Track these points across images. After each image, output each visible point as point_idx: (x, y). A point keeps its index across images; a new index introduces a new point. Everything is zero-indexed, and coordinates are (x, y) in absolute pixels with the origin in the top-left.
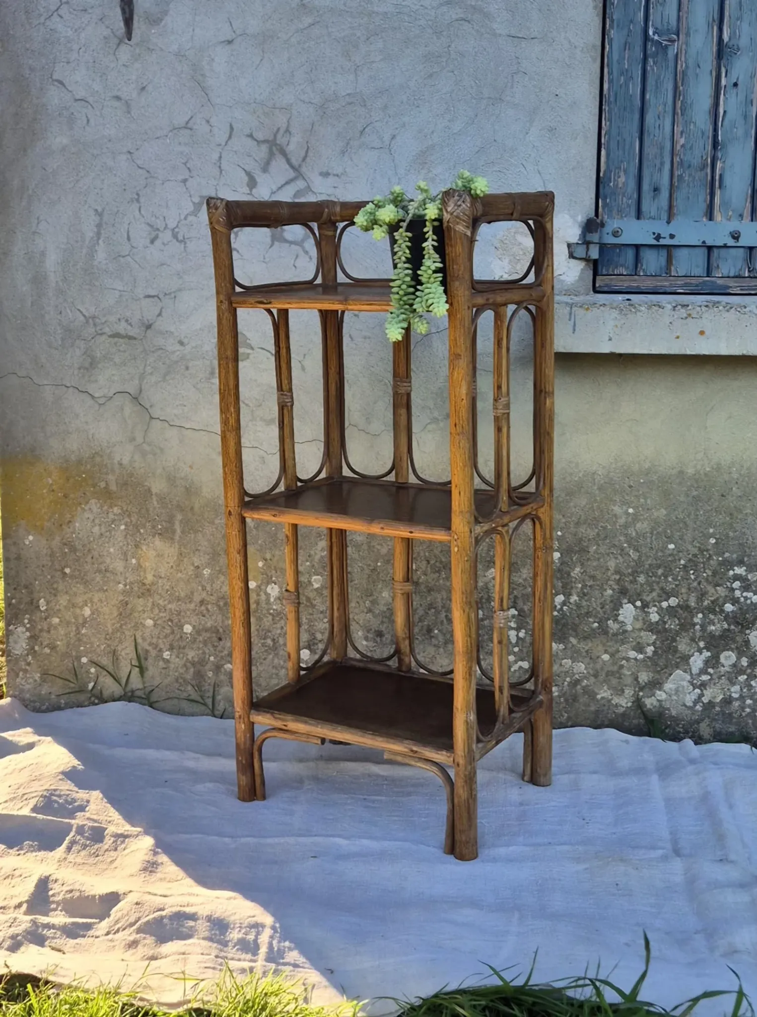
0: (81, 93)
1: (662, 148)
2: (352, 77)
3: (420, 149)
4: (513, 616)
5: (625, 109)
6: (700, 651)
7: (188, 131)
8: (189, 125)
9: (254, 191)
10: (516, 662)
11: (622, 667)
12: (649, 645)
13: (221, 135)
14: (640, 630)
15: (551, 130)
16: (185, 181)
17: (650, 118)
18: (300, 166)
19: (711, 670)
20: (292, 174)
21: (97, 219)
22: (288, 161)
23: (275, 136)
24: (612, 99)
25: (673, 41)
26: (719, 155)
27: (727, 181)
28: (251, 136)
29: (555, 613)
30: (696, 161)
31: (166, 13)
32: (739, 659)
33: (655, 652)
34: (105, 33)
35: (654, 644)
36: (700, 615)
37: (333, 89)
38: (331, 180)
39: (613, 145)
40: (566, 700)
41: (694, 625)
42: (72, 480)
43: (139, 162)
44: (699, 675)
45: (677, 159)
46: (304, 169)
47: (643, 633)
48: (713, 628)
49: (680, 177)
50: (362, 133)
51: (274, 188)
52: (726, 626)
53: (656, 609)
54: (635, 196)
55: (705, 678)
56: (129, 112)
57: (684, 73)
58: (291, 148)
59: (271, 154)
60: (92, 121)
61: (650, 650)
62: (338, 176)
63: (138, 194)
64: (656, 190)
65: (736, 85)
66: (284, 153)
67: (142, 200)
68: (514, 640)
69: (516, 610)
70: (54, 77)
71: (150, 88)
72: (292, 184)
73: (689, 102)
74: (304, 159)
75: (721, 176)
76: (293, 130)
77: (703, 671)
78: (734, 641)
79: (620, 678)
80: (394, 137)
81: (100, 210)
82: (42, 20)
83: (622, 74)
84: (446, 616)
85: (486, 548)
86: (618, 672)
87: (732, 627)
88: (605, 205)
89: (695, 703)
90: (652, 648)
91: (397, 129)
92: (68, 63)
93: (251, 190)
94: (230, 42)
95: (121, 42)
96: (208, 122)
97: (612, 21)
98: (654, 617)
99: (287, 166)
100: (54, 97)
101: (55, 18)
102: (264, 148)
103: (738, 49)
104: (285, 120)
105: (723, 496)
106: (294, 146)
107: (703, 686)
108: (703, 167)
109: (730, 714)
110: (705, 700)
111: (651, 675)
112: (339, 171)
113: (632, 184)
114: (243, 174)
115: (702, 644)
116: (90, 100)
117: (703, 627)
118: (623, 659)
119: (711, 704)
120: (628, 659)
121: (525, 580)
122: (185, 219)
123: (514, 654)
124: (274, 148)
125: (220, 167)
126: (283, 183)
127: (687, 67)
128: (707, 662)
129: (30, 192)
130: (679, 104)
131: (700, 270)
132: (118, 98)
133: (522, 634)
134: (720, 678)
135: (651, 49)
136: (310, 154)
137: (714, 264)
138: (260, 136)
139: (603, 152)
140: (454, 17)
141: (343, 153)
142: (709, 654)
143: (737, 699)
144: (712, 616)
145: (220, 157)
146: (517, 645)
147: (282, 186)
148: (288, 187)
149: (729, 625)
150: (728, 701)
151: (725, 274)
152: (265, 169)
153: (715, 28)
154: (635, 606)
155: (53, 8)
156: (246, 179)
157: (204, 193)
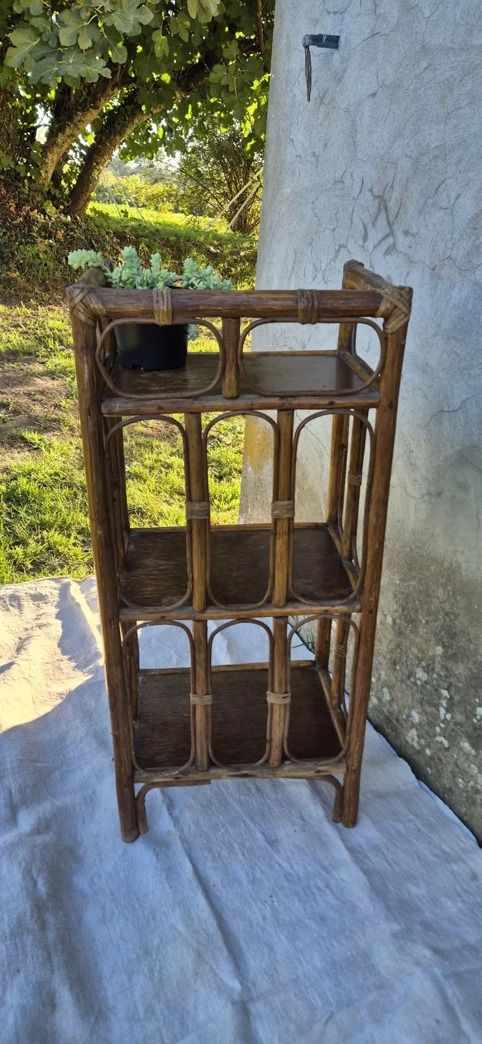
0: (300, 151)
2: (441, 127)
3: (475, 212)
4: (446, 697)
7: (341, 185)
8: (342, 180)
9: (365, 244)
10: (440, 735)
13: (356, 189)
16: (334, 230)
18: (393, 222)
20: (387, 230)
21: (294, 256)
22: (387, 216)
23: (385, 190)
28: (371, 190)
29: (475, 721)
31: (345, 71)
37: (427, 141)
38: (410, 239)
40: (467, 798)
43: (316, 211)
46: (395, 226)
50: (437, 190)
51: (376, 243)
56: (317, 167)
58: (390, 205)
59: (379, 209)
60: (301, 174)
62: (413, 235)
63: (312, 239)
66: (386, 209)
67: (313, 244)
68: (442, 717)
69: (449, 694)
70: (291, 137)
71: (329, 145)
72: (386, 240)
74: (397, 216)
76: (395, 188)
80: (458, 196)
82: (291, 87)
85: (440, 627)
91: (462, 187)
92: (297, 123)
93: (365, 240)
94: (374, 95)
95: (322, 102)
96: (352, 176)
99: (386, 223)
100: (289, 154)
101: (297, 84)
102: (377, 201)
104: (393, 176)
106: (393, 202)
112: (414, 229)
114: (361, 226)
116: (303, 156)
121: (460, 674)
122: (331, 263)
123: (440, 727)
124: (382, 204)
125: (352, 219)
126: (381, 238)
132: (314, 153)
133: (449, 716)
136: (401, 211)
138: (376, 191)
141: (420, 212)
145: (353, 210)
146: (443, 722)
147: (381, 242)
148: (383, 243)
152: (374, 224)
155: (297, 76)
156: (363, 231)
157: (341, 243)
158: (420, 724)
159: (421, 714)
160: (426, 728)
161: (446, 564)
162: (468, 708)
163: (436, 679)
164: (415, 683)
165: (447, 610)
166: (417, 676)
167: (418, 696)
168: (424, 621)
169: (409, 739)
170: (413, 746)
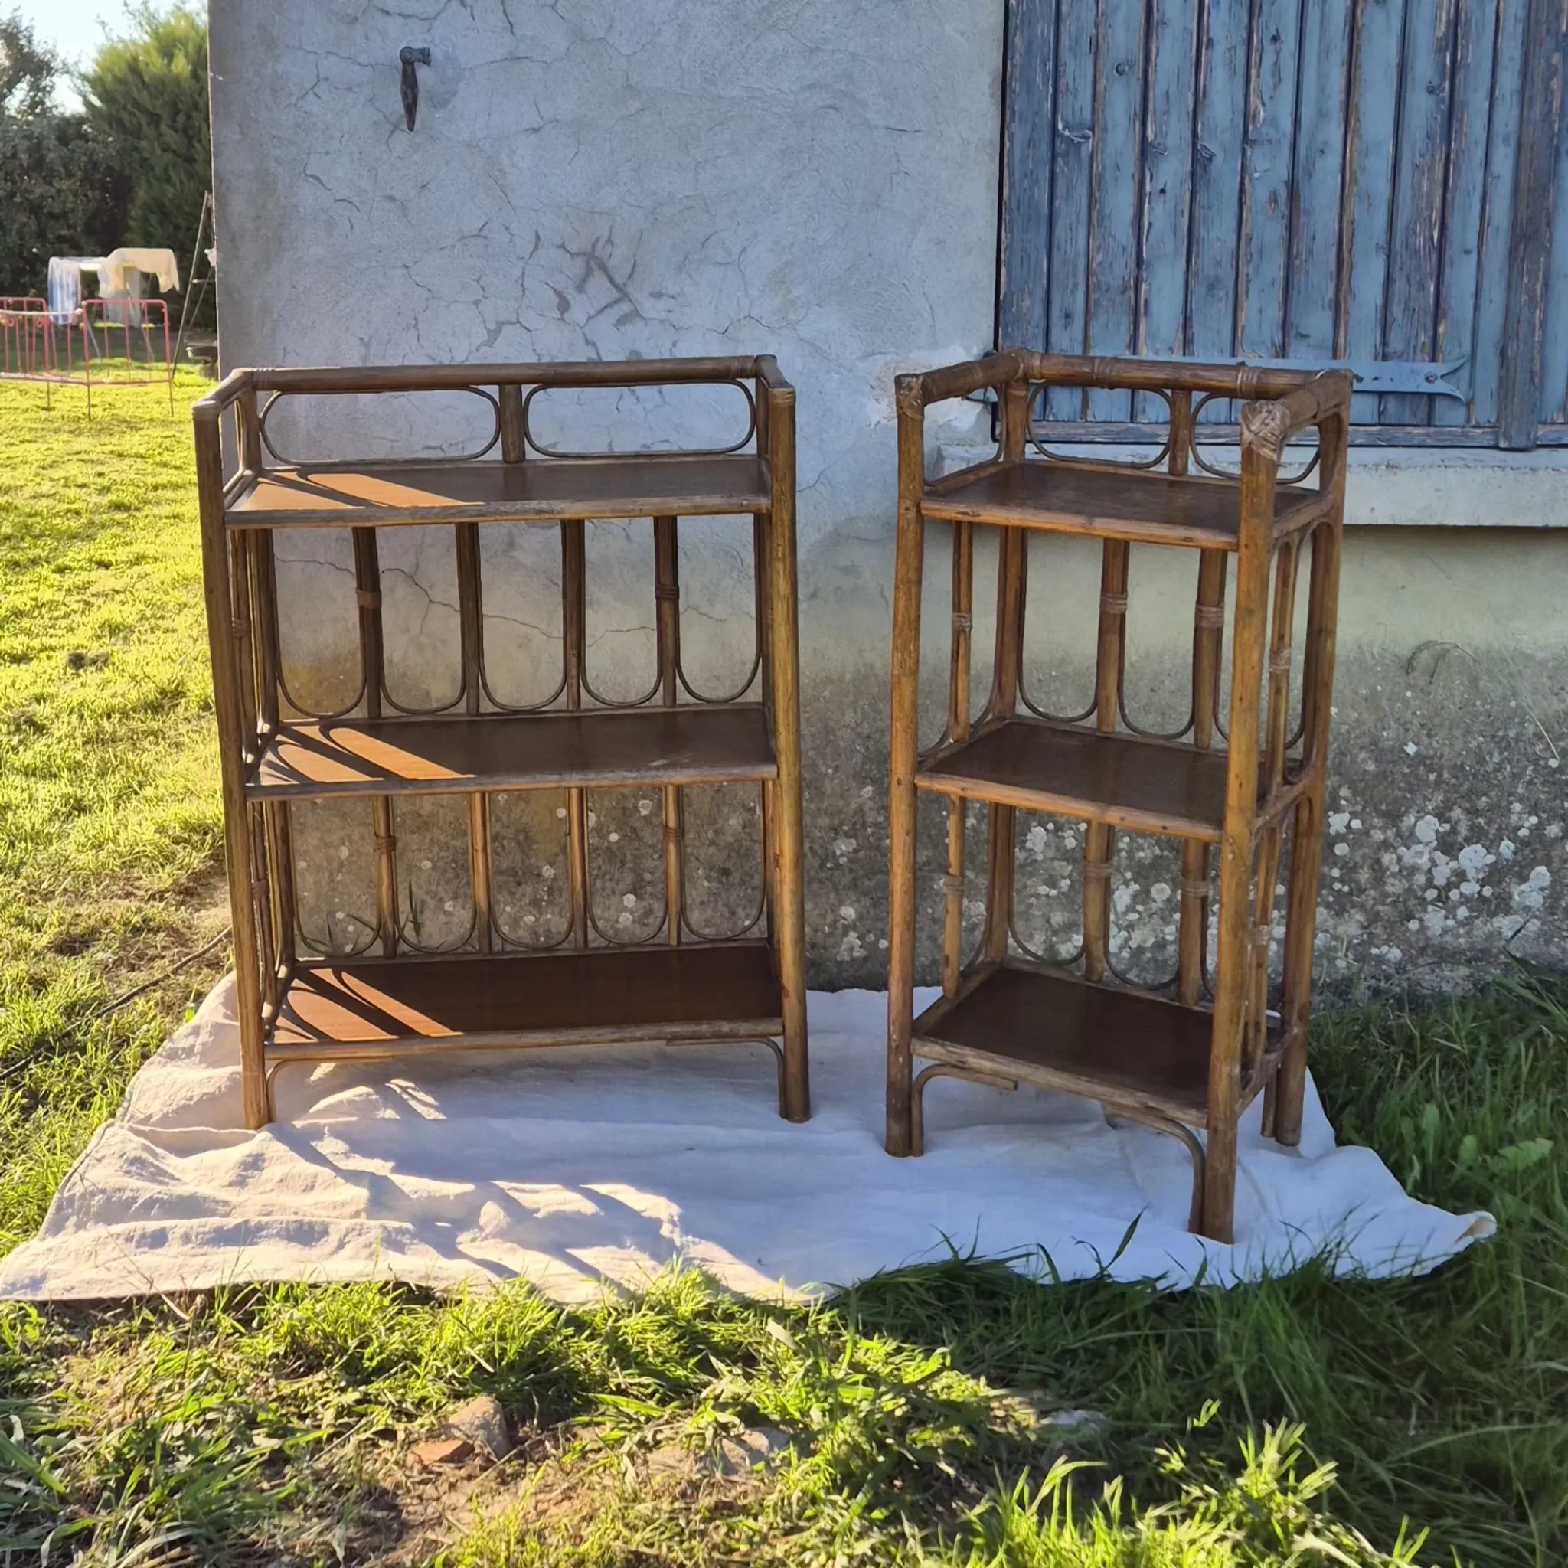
0: (344, 193)
1: (1075, 266)
2: (691, 176)
3: (777, 265)
5: (1030, 219)
6: (1127, 883)
7: (480, 241)
8: (483, 233)
9: (566, 316)
11: (1030, 906)
12: (1064, 878)
13: (524, 246)
14: (1052, 859)
15: (939, 242)
16: (477, 303)
17: (1060, 231)
18: (625, 284)
19: (1140, 908)
20: (615, 294)
21: (363, 349)
22: (611, 280)
23: (594, 246)
24: (1014, 206)
25: (1087, 138)
26: (1144, 275)
27: (1154, 307)
28: (562, 246)
30: (1116, 283)
31: (454, 94)
32: (1174, 891)
33: (1071, 887)
34: (375, 118)
35: (1070, 876)
36: (1126, 839)
37: (667, 190)
38: (662, 305)
39: (1016, 262)
41: (1120, 851)
42: (325, 684)
43: (418, 279)
44: (1125, 914)
45: (1093, 280)
46: (630, 289)
47: (1056, 863)
48: (1142, 854)
49: (1097, 302)
50: (703, 244)
51: (592, 312)
52: (1157, 851)
53: (1071, 832)
54: (1043, 324)
55: (1133, 916)
56: (405, 216)
57: (1101, 177)
58: (612, 264)
59: (589, 271)
60: (357, 227)
61: (1065, 884)
62: (672, 297)
63: (416, 319)
64: (1068, 316)
65: (1163, 191)
66: (605, 270)
67: (420, 326)
70: (308, 172)
71: (432, 186)
72: (616, 307)
73: (1107, 211)
74: (630, 277)
75: (1146, 301)
76: (616, 240)
77: (1131, 909)
78: (1168, 870)
79: (1028, 920)
80: (744, 250)
81: (366, 339)
82: (293, 100)
83: (1026, 176)
84: (811, 848)
86: (1025, 913)
87: (1166, 853)
88: (1006, 335)
89: (1121, 948)
90: (1068, 882)
91: (748, 240)
92: (327, 153)
93: (562, 313)
94: (536, 130)
95: (396, 128)
96: (507, 229)
97: (1014, 113)
98: (1070, 843)
99: (609, 285)
100: (308, 196)
101: (311, 98)
102: (580, 262)
103: (1166, 149)
104: (607, 229)
105: (1153, 691)
106: (618, 259)
107: (1130, 927)
108: (1124, 290)
109: (1165, 961)
110: (1133, 944)
111: (1066, 914)
112: (673, 290)
113: (1038, 310)
114: (552, 293)
115: (1129, 875)
116: (356, 200)
117: (1131, 853)
118: (1032, 896)
119: (1140, 950)
120: (1038, 896)
122: (478, 350)
124: (592, 263)
125: (523, 286)
126: (603, 305)
127: (1104, 168)
128: (1135, 898)
129: (275, 316)
130: (1095, 214)
131: (1124, 415)
132: (392, 199)
134: (1150, 916)
135: (1061, 147)
136: (639, 269)
137: (1139, 406)
138: (573, 247)
139: (1003, 270)
140: (820, 103)
141: (680, 268)
142: (1137, 887)
143: (1171, 943)
144: (1140, 841)
145: (523, 273)
147: (602, 310)
148: (609, 311)
149: (1162, 850)
150: (1161, 945)
151: (1153, 420)
152: (581, 288)
153: (1138, 124)
154: (1046, 830)
155: (308, 85)
156: (557, 300)
157: (502, 317)
158: (860, 917)
159: (858, 901)
160: (872, 912)
161: (848, 676)
162: (933, 832)
163: (873, 834)
164: (838, 866)
165: (866, 732)
166: (838, 853)
167: (846, 880)
168: (830, 771)
169: (843, 955)
170: (853, 959)
